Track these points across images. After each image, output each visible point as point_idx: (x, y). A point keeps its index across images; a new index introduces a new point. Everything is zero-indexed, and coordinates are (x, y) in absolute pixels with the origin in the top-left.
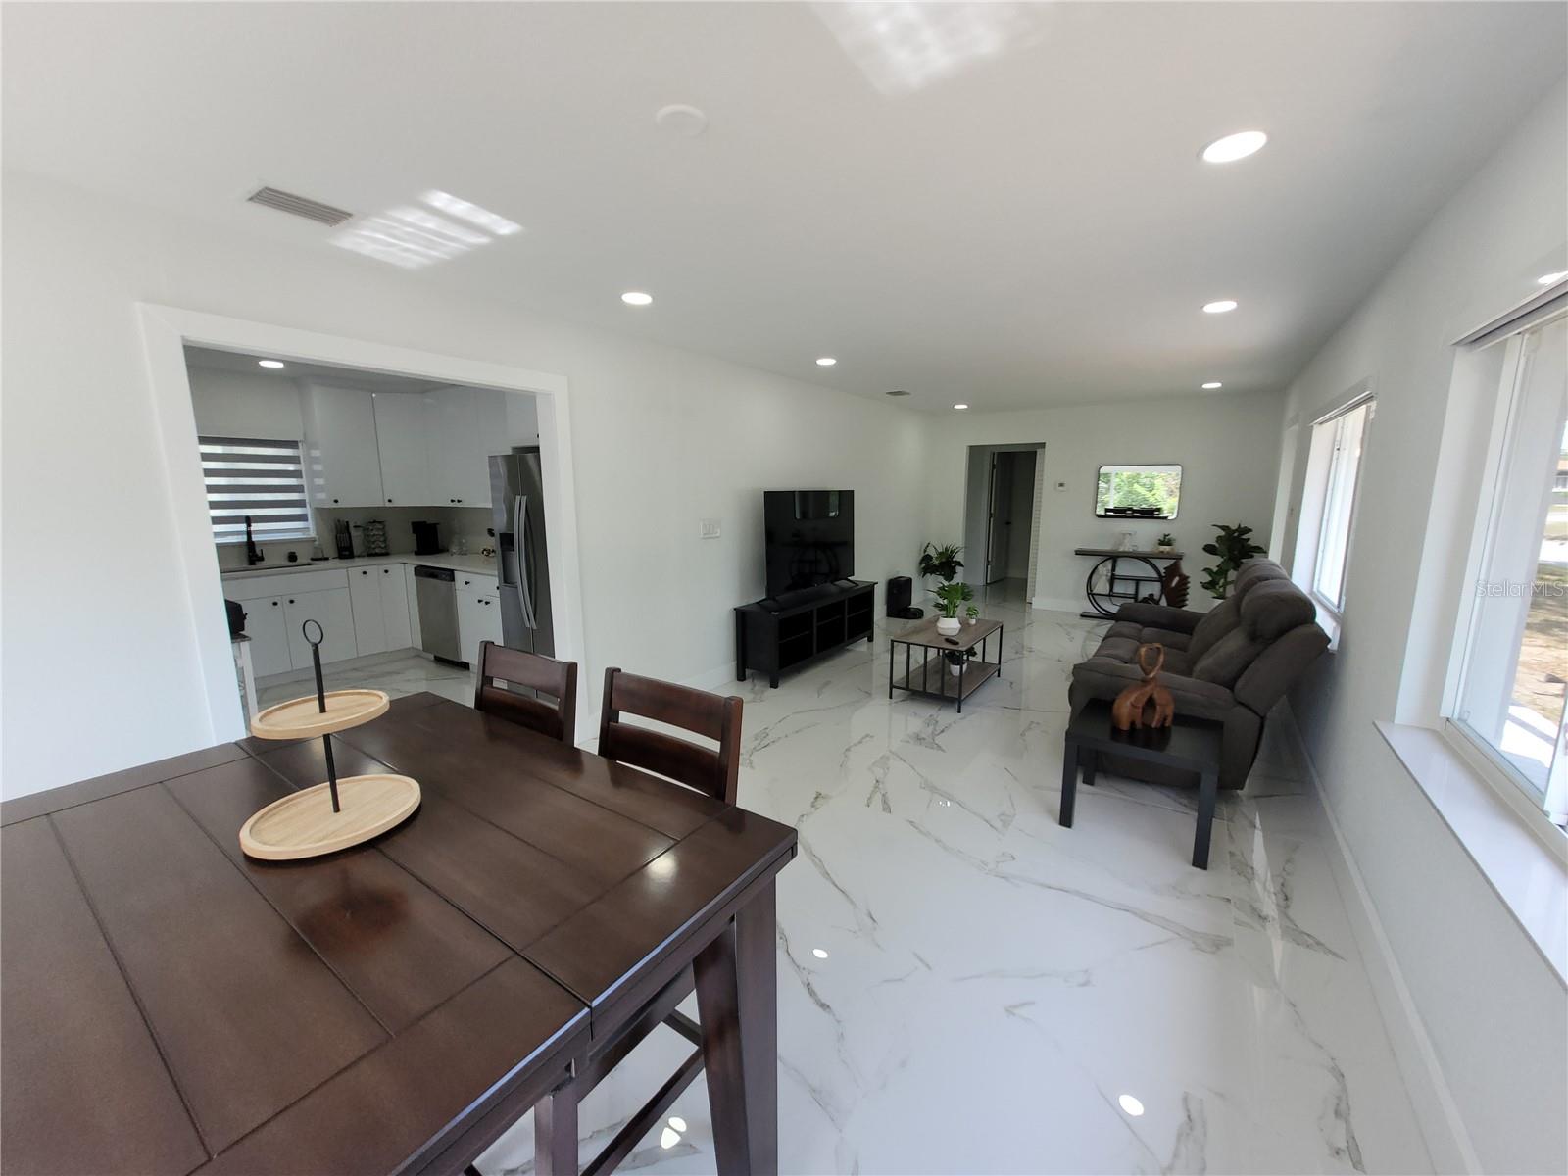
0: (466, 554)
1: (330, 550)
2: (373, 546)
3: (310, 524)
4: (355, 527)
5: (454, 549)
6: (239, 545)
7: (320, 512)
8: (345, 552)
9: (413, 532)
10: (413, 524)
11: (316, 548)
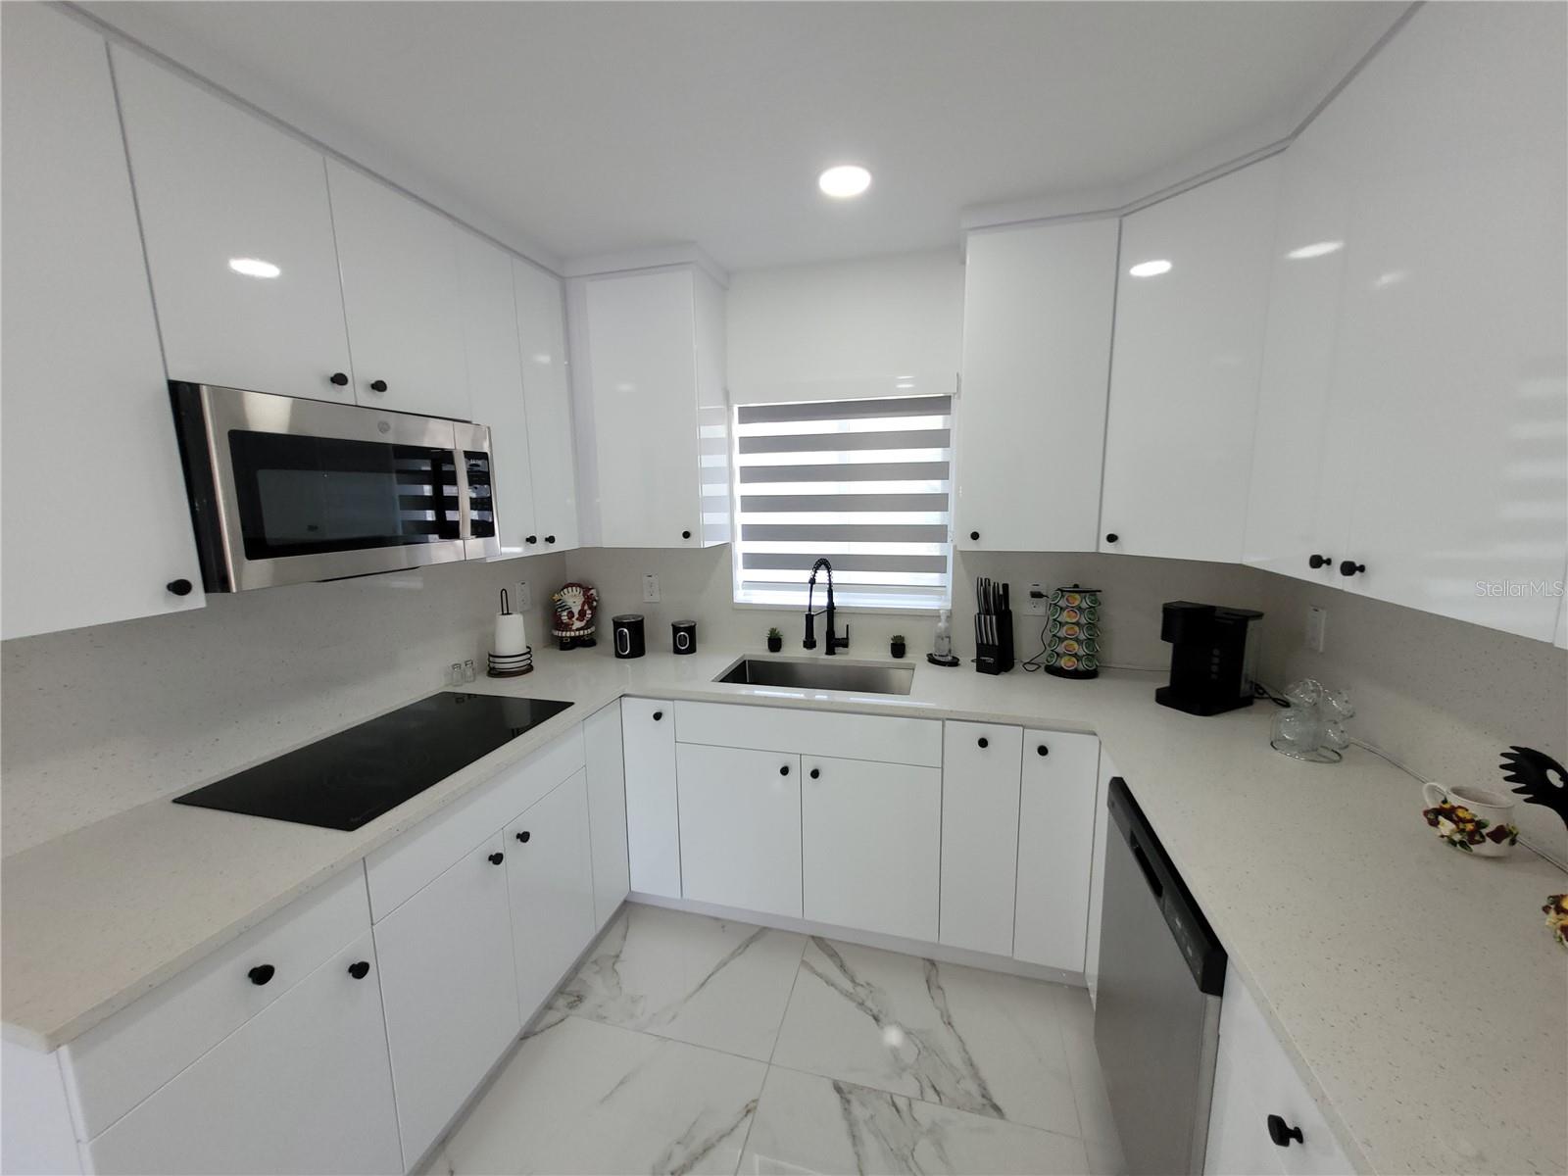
1: (967, 647)
4: (1034, 594)
8: (987, 657)
9: (1168, 632)
10: (1169, 612)
11: (940, 637)
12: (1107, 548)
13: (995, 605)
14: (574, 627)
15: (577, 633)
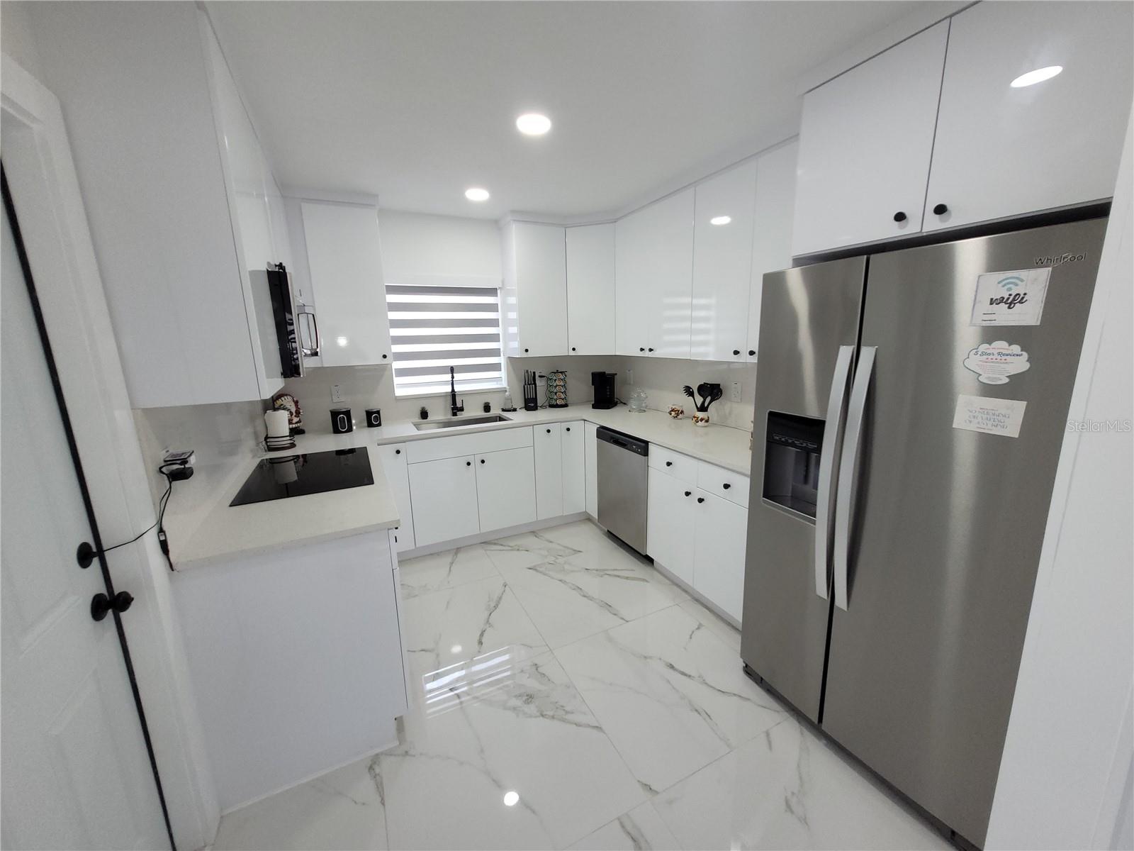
0: (645, 411)
1: (519, 402)
2: (555, 397)
3: (503, 374)
4: (540, 377)
5: (633, 404)
6: (444, 396)
7: (512, 361)
8: (531, 404)
9: (593, 384)
10: (594, 375)
11: (507, 399)
12: (572, 353)
13: (530, 381)
14: (294, 422)
15: (296, 425)
